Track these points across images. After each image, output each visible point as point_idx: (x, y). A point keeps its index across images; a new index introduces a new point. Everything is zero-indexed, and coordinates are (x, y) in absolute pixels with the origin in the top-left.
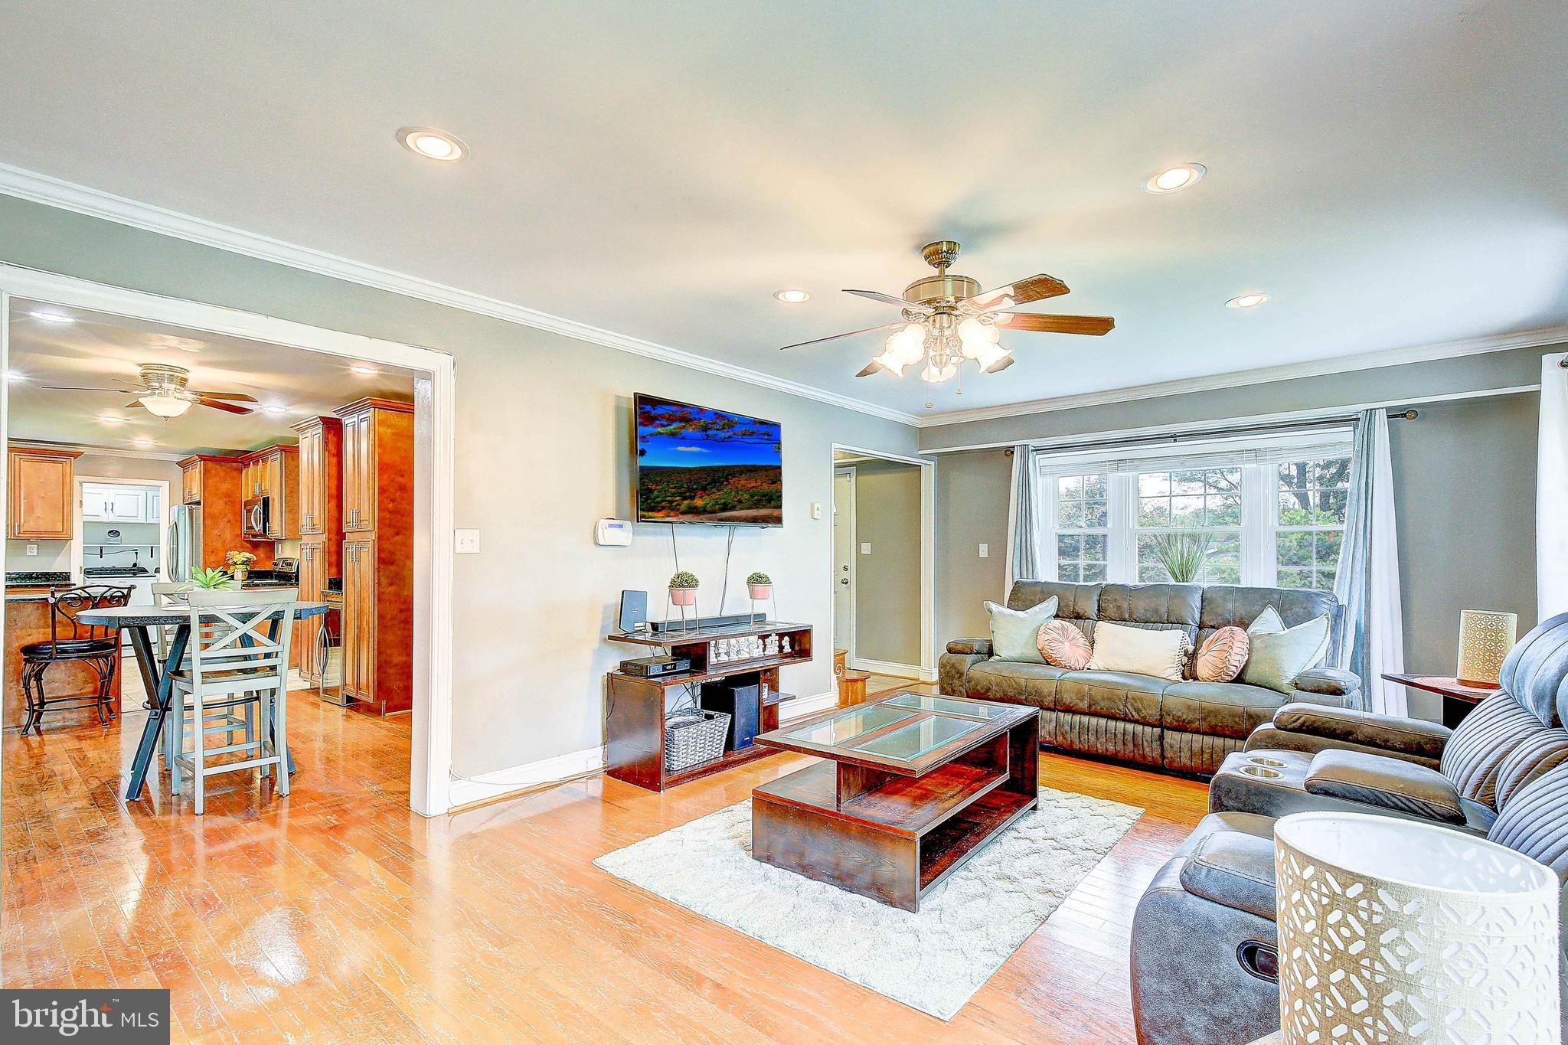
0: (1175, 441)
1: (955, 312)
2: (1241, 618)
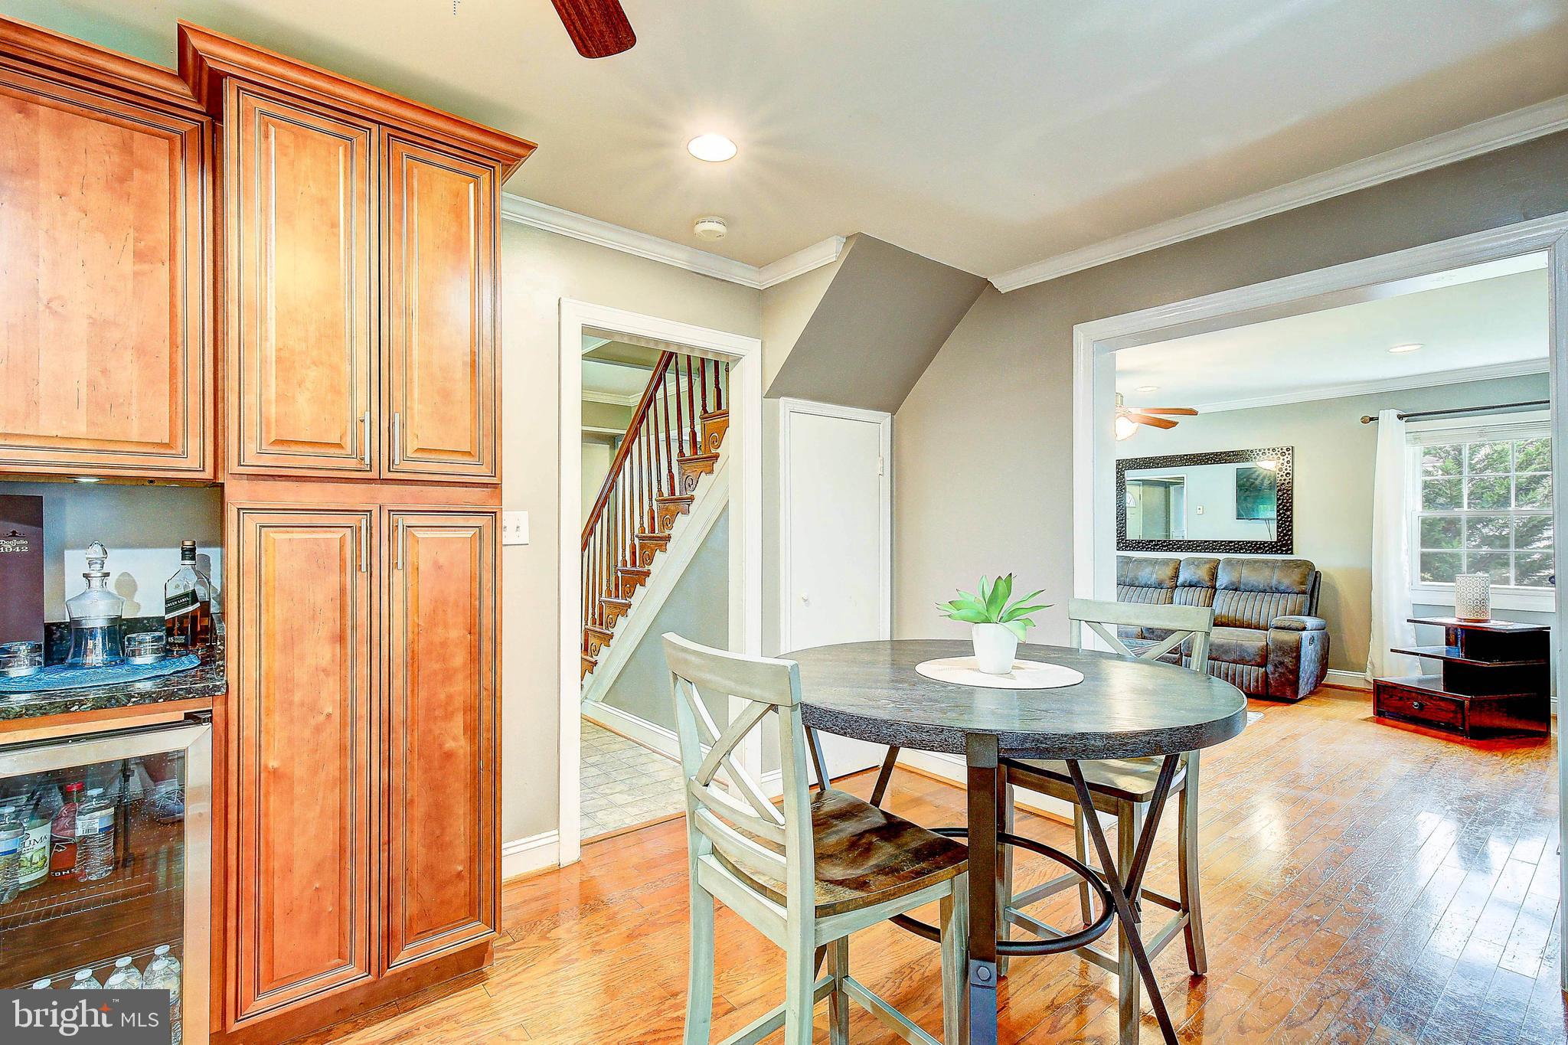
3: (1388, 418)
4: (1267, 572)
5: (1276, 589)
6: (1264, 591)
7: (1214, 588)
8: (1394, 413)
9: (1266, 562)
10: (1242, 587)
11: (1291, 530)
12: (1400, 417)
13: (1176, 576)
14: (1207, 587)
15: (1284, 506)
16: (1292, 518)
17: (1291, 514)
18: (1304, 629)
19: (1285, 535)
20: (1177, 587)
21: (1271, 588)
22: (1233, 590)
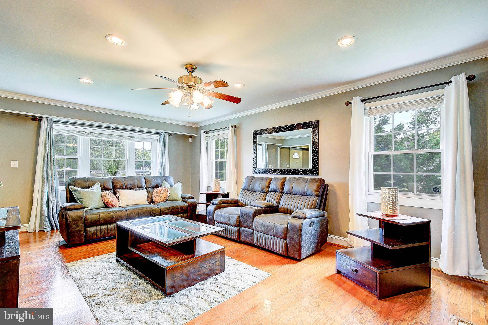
0: (113, 129)
1: (195, 88)
2: (157, 185)
3: (356, 101)
4: (303, 184)
5: (306, 193)
6: (302, 195)
7: (282, 192)
8: (359, 98)
9: (303, 179)
10: (293, 192)
11: (318, 163)
12: (362, 101)
13: (269, 186)
14: (280, 192)
15: (315, 151)
16: (318, 156)
17: (318, 154)
18: (305, 218)
19: (315, 165)
20: (269, 191)
21: (304, 193)
22: (290, 194)
